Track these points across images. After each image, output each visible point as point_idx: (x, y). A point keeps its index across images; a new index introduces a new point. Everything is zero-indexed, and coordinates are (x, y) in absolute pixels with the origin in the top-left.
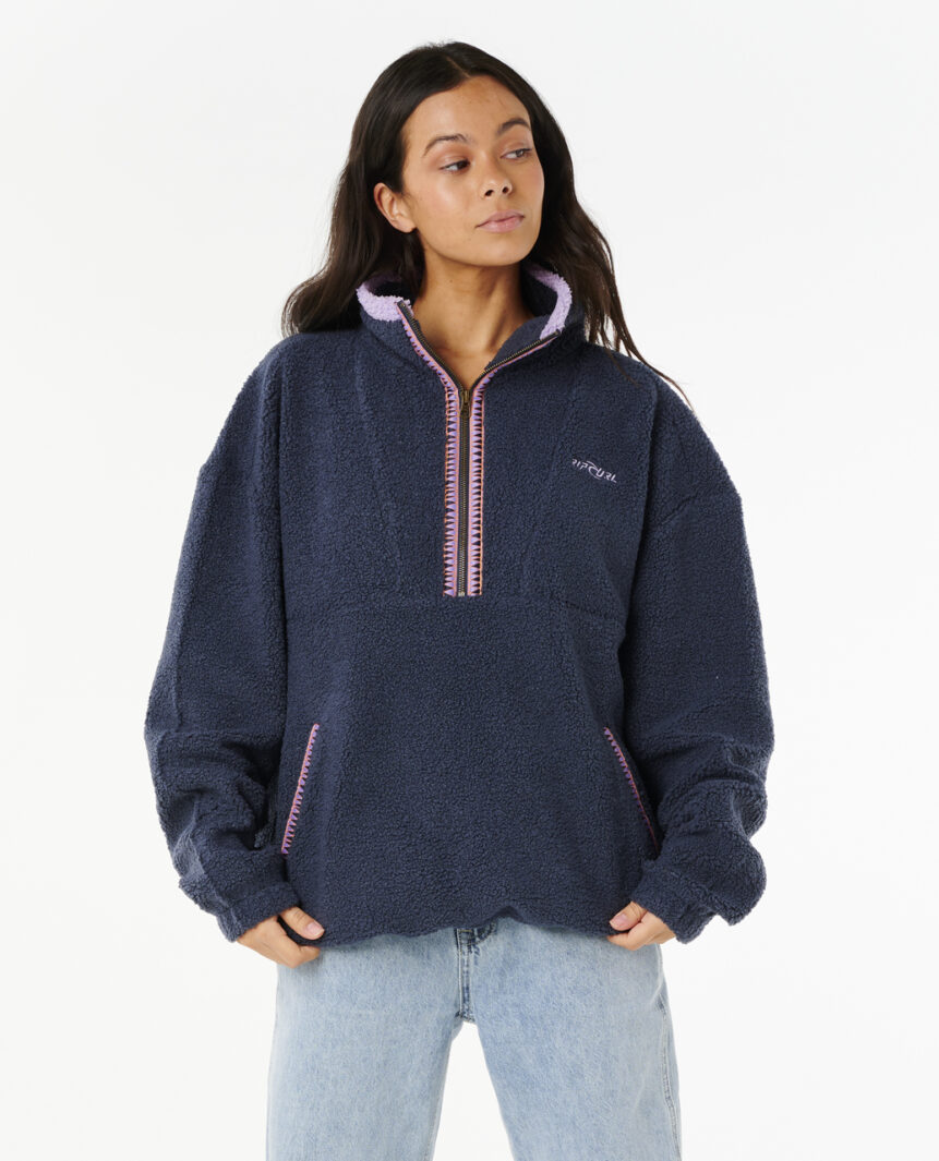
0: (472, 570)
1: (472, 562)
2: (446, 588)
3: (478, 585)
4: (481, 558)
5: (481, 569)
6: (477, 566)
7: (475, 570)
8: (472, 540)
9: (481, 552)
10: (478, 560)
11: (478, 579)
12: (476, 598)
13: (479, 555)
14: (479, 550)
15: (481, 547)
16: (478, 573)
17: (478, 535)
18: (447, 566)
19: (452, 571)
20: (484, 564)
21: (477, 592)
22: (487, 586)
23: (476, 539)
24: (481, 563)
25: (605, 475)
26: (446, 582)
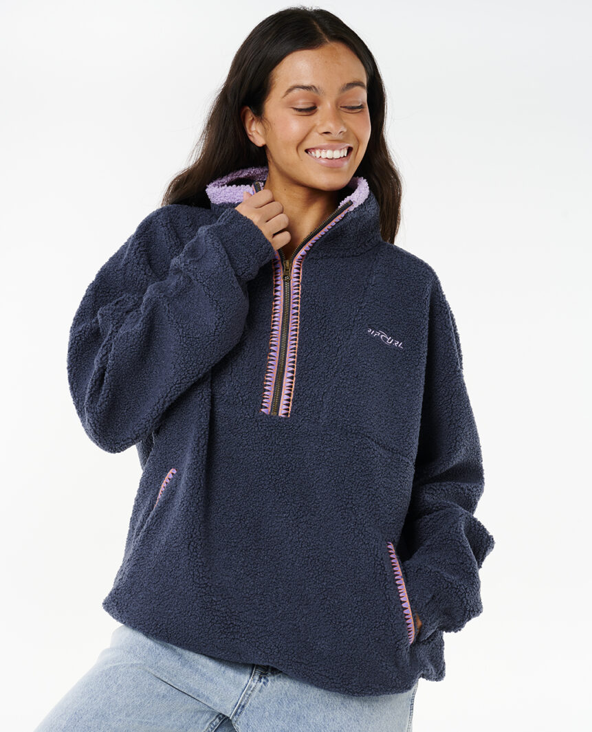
0: (284, 397)
1: (285, 391)
2: (262, 407)
3: (288, 409)
4: (293, 389)
5: (291, 398)
6: (289, 395)
7: (287, 397)
8: (287, 374)
9: (293, 385)
10: (291, 390)
11: (288, 405)
12: (285, 419)
13: (291, 387)
14: (292, 383)
15: (294, 381)
16: (289, 400)
17: (293, 372)
18: (265, 390)
19: (269, 395)
20: (295, 394)
21: (287, 414)
22: (295, 411)
23: (290, 375)
24: (292, 393)
25: (393, 342)
26: (263, 402)
